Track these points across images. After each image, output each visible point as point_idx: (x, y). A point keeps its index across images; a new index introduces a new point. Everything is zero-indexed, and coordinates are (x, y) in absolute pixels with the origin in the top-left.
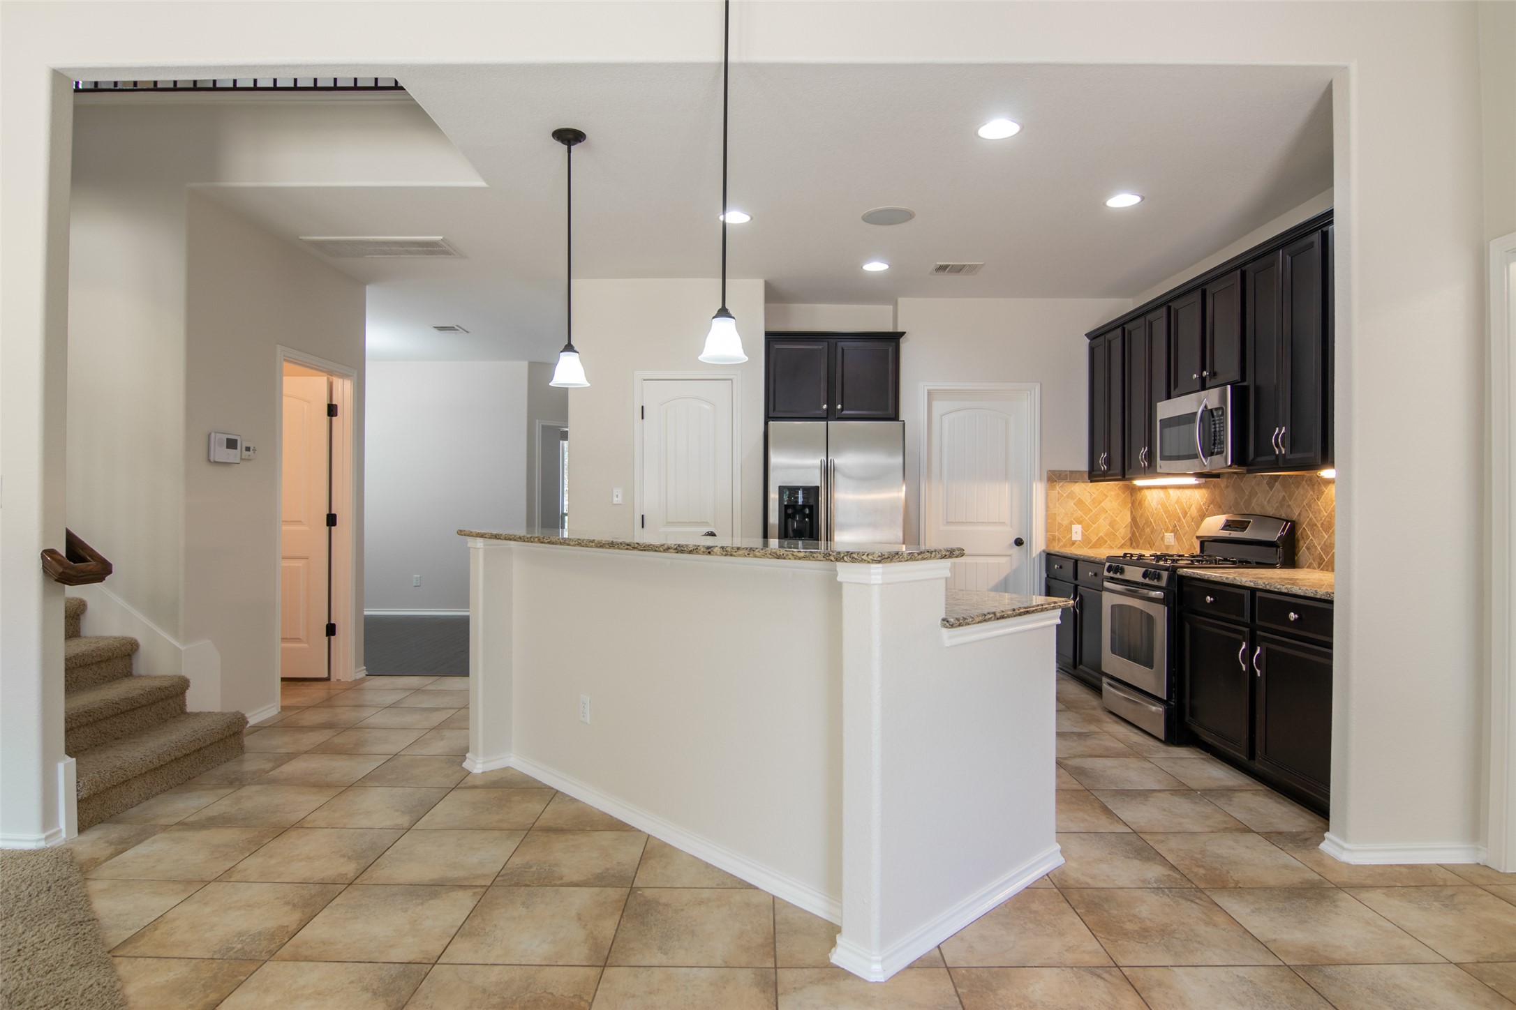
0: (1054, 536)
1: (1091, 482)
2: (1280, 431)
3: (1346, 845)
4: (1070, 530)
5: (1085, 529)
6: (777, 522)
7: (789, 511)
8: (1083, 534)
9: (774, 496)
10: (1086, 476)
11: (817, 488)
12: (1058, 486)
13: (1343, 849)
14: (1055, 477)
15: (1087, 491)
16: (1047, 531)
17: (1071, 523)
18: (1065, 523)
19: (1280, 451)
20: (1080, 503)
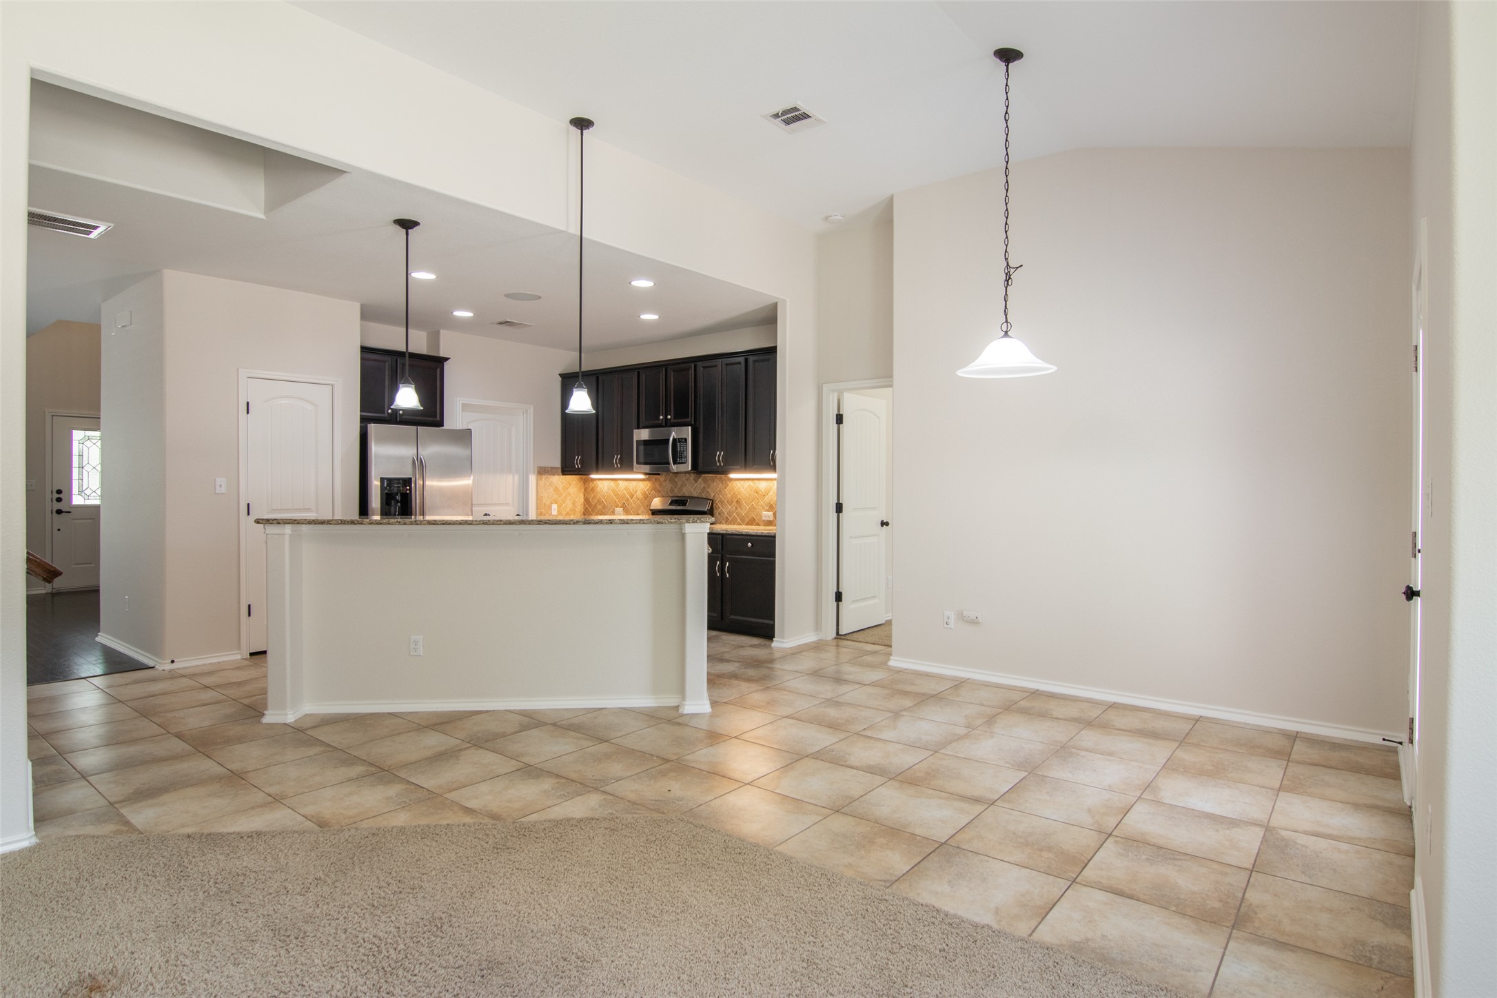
0: (541, 512)
1: (563, 475)
2: (720, 454)
3: (784, 641)
4: (550, 508)
5: (559, 507)
6: (379, 506)
7: (387, 498)
8: (558, 511)
9: (375, 484)
10: (560, 471)
11: (411, 479)
12: (544, 477)
13: (783, 642)
14: (542, 471)
15: (559, 480)
16: (537, 509)
17: (552, 503)
18: (548, 503)
19: (720, 464)
20: (556, 489)
